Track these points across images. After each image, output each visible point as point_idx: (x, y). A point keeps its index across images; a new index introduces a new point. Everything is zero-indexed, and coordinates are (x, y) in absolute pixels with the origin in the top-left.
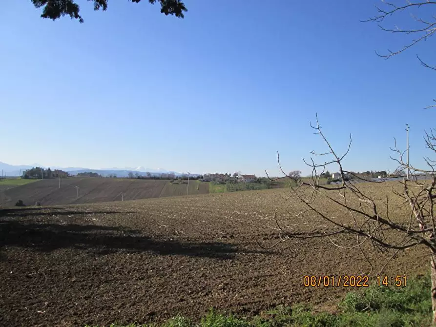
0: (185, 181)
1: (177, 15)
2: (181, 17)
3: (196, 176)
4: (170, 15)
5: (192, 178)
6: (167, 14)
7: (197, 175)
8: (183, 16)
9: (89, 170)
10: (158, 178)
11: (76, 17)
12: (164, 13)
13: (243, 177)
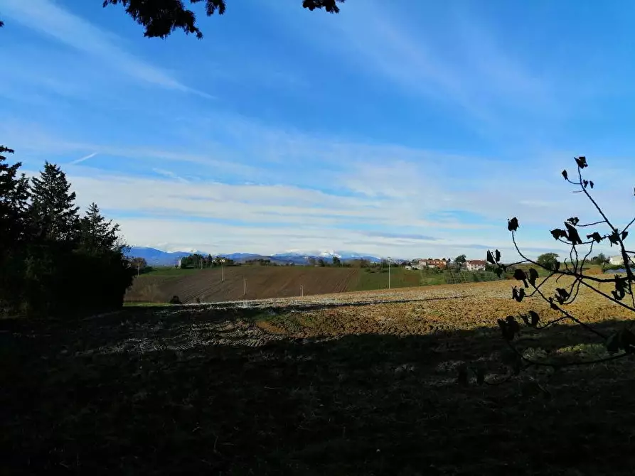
0: (385, 269)
1: (328, 10)
2: (334, 12)
3: (400, 263)
4: (317, 9)
5: (395, 265)
6: (312, 9)
7: (401, 260)
8: (337, 10)
9: (259, 256)
10: (348, 266)
11: (192, 32)
12: (308, 8)
13: (468, 263)
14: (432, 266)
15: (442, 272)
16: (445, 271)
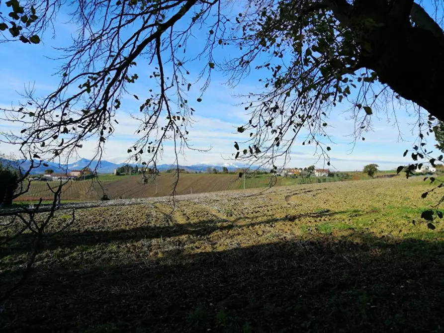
13: (315, 171)
14: (290, 173)
15: (297, 177)
16: (299, 177)
